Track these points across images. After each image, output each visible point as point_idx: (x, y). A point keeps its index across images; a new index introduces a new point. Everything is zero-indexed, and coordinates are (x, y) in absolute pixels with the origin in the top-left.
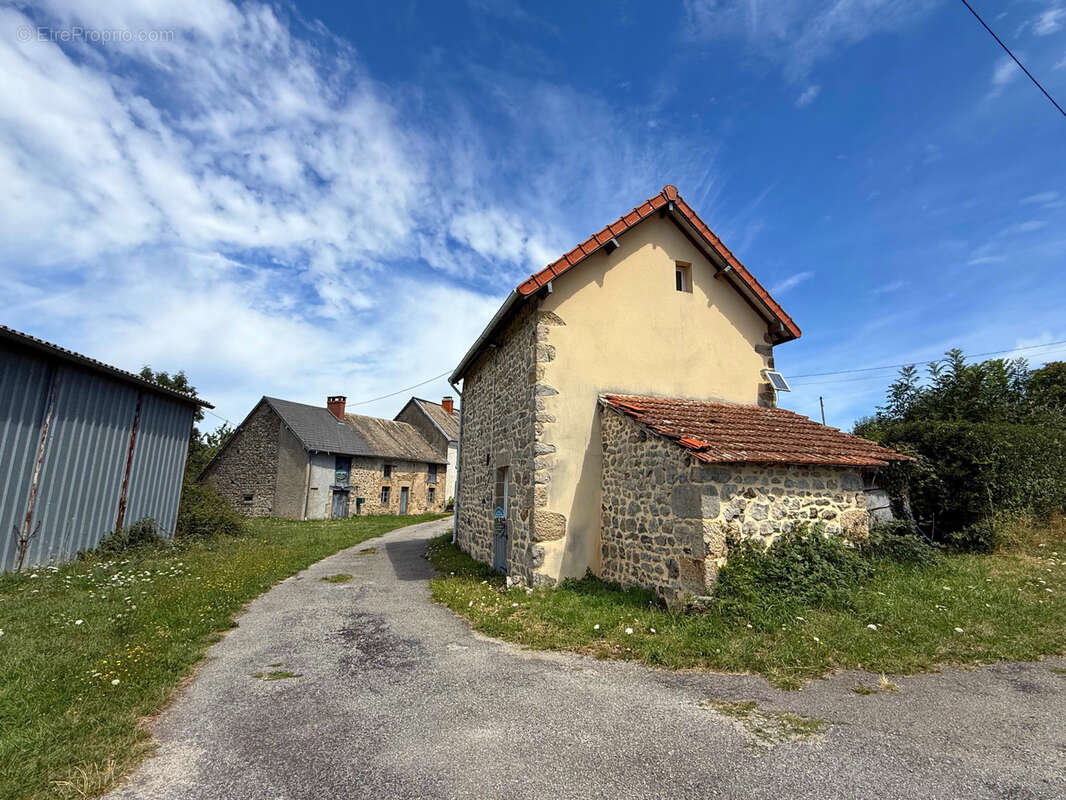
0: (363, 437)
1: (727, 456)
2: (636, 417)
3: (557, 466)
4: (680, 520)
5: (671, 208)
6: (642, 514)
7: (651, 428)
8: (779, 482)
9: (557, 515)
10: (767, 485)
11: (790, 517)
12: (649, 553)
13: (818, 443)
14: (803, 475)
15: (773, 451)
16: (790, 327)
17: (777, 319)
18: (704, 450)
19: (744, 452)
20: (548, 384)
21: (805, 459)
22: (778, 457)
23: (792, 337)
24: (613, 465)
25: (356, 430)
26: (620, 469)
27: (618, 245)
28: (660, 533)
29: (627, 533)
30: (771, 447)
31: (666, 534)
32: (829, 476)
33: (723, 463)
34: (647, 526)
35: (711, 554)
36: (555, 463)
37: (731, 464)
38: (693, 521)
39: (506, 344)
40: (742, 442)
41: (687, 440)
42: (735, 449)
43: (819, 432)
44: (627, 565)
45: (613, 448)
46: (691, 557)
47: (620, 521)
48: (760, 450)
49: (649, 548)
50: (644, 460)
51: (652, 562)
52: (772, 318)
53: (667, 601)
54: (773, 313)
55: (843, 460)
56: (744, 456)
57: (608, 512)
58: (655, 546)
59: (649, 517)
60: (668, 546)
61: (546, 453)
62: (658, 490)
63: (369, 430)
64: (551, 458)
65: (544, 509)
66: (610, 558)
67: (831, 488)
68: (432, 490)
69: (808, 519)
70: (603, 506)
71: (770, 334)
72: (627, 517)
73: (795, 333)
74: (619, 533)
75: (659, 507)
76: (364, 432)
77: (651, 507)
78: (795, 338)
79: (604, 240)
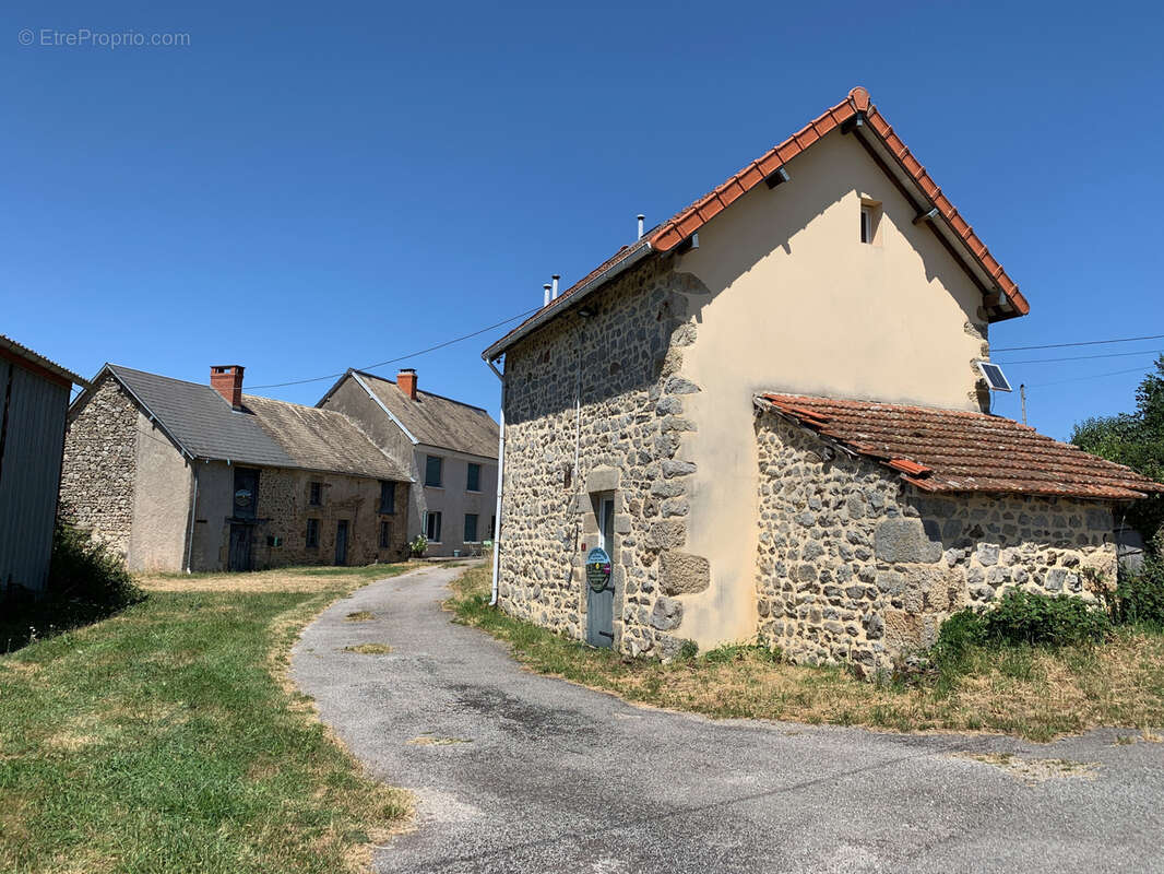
0: (273, 436)
1: (954, 484)
2: (821, 428)
3: (699, 492)
4: (888, 565)
5: (859, 123)
6: (826, 557)
7: (845, 445)
8: (1012, 518)
9: (698, 558)
10: (998, 520)
11: (1025, 562)
12: (837, 609)
13: (1056, 467)
14: (1041, 509)
15: (1005, 478)
16: (1016, 300)
17: (998, 287)
18: (924, 475)
19: (970, 479)
20: (686, 377)
21: (1045, 488)
22: (1014, 486)
23: (1015, 313)
24: (776, 493)
25: (260, 424)
26: (789, 498)
27: (787, 178)
28: (855, 582)
29: (801, 584)
30: (1002, 472)
31: (864, 584)
32: (1074, 510)
33: (948, 492)
34: (833, 574)
35: (931, 606)
36: (696, 489)
37: (957, 493)
38: (907, 566)
39: (605, 312)
40: (965, 465)
41: (899, 462)
42: (960, 474)
43: (1053, 451)
44: (800, 625)
45: (776, 468)
46: (903, 611)
47: (788, 569)
48: (990, 476)
49: (837, 603)
50: (830, 486)
51: (840, 622)
52: (989, 285)
53: (864, 668)
54: (993, 279)
55: (1091, 490)
56: (972, 483)
57: (767, 556)
58: (845, 600)
59: (838, 562)
60: (865, 599)
61: (686, 474)
62: (852, 528)
63: (281, 423)
64: (691, 481)
65: (680, 550)
66: (771, 619)
67: (1074, 527)
68: (386, 524)
69: (1045, 566)
70: (759, 549)
71: (985, 307)
72: (801, 563)
73: (1021, 307)
74: (787, 584)
75: (852, 548)
76: (274, 427)
77: (841, 549)
78: (1022, 315)
79: (768, 170)
